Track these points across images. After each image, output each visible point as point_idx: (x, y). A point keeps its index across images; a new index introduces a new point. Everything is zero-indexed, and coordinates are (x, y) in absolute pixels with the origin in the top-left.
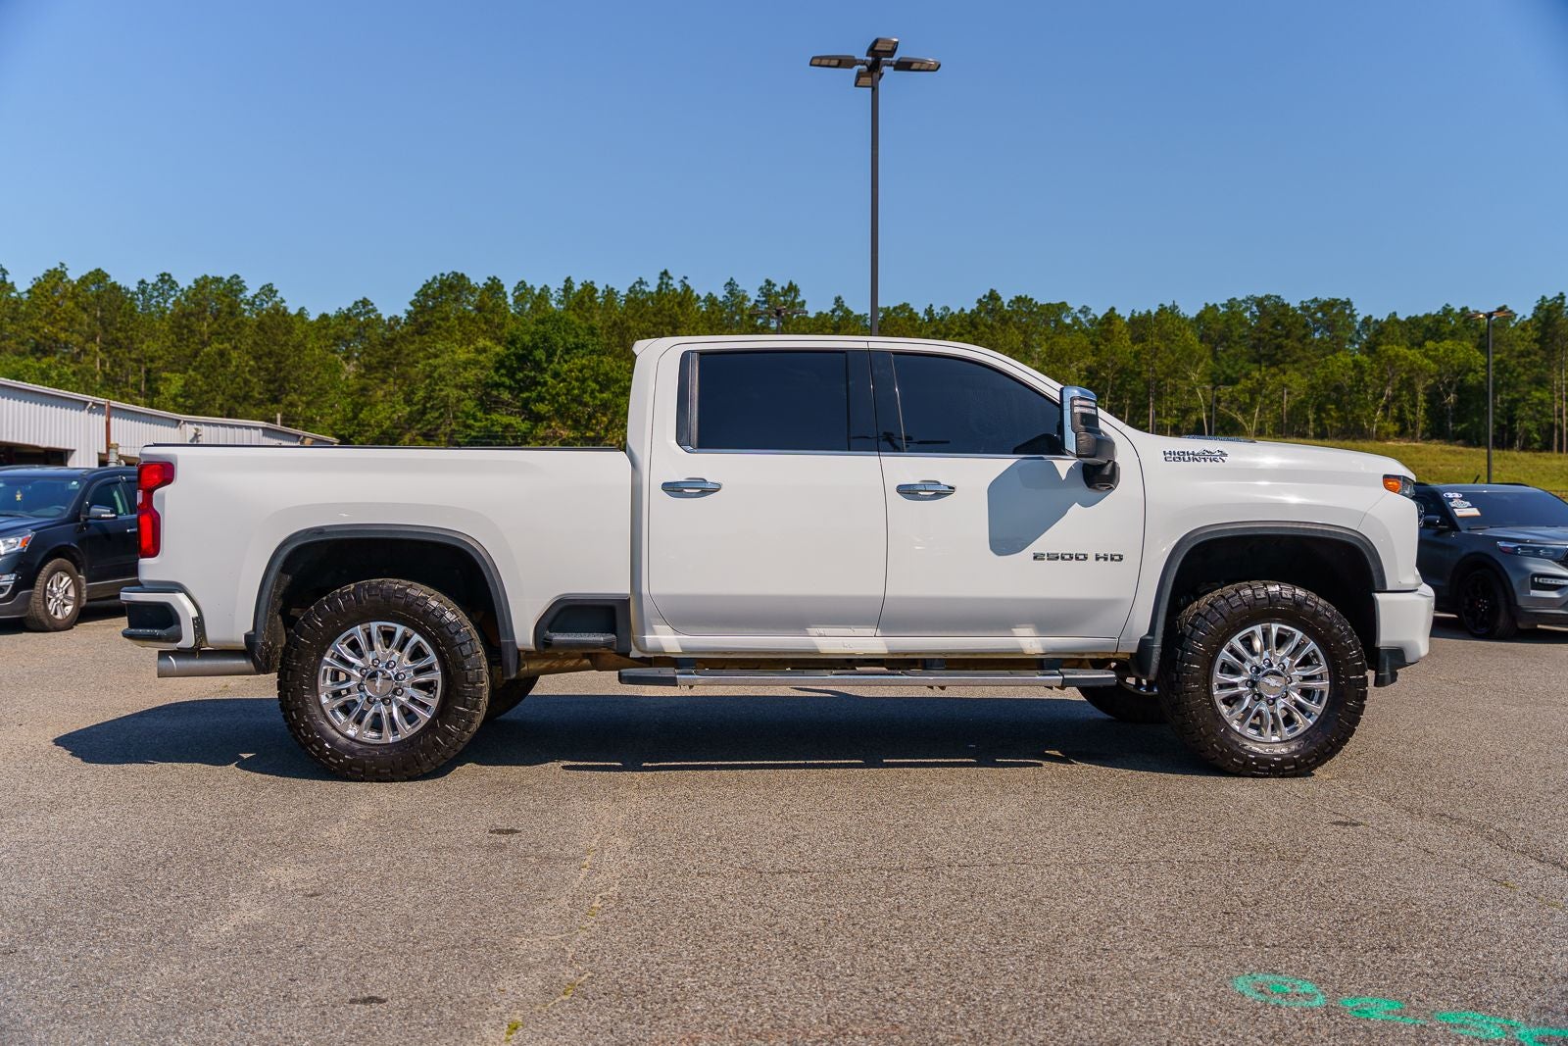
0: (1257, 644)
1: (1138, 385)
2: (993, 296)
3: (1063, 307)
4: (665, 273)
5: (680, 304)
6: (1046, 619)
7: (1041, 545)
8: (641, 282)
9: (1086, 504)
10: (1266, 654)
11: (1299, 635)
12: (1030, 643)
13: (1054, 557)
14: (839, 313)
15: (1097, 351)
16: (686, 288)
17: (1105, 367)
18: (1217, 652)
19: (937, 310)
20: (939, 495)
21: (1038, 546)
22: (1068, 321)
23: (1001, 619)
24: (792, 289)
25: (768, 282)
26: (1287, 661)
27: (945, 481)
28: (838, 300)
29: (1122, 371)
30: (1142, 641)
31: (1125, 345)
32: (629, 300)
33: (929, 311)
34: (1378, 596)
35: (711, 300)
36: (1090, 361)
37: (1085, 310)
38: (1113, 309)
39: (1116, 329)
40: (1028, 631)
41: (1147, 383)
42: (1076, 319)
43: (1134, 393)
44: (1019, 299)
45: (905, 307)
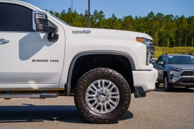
0: (99, 85)
1: (189, 34)
2: (152, 13)
3: (172, 15)
4: (70, 8)
5: (73, 16)
6: (38, 79)
7: (35, 57)
8: (64, 11)
9: (48, 46)
10: (101, 88)
11: (111, 83)
12: (34, 86)
13: (38, 61)
14: (113, 18)
15: (178, 26)
16: (75, 12)
17: (180, 30)
18: (87, 87)
19: (138, 17)
20: (5, 43)
21: (34, 57)
22: (173, 19)
23: (24, 79)
24: (101, 12)
25: (96, 11)
26: (108, 90)
27: (6, 39)
28: (113, 15)
29: (185, 31)
30: (65, 85)
31: (186, 24)
32: (61, 15)
33: (136, 17)
34: (133, 72)
35: (81, 15)
36: (176, 28)
37: (177, 16)
38: (183, 16)
39: (183, 20)
40: (33, 82)
41: (192, 34)
42: (175, 19)
43: (188, 36)
44: (159, 14)
45: (130, 16)
